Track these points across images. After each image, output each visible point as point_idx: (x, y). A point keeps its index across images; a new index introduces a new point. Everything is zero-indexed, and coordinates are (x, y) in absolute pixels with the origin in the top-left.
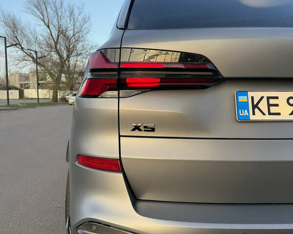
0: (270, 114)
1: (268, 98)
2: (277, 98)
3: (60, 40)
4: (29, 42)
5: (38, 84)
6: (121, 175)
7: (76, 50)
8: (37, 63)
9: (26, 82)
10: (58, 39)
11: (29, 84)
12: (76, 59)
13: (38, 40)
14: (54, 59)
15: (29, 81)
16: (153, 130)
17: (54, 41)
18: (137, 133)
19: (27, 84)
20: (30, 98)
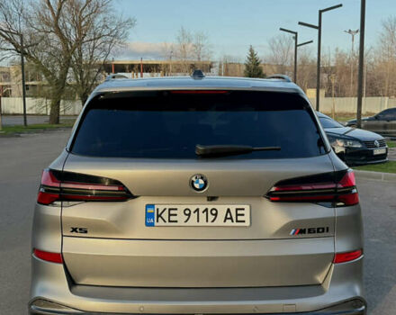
0: (170, 221)
1: (170, 210)
2: (176, 209)
3: (64, 11)
4: (8, 16)
5: (26, 88)
6: (62, 266)
7: (93, 27)
8: (23, 54)
9: (6, 84)
10: (60, 10)
11: (10, 86)
12: (92, 45)
13: (24, 11)
14: (54, 44)
15: (9, 81)
16: (86, 232)
17: (53, 13)
18: (74, 234)
19: (7, 86)
20: (11, 112)
